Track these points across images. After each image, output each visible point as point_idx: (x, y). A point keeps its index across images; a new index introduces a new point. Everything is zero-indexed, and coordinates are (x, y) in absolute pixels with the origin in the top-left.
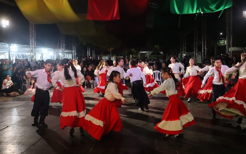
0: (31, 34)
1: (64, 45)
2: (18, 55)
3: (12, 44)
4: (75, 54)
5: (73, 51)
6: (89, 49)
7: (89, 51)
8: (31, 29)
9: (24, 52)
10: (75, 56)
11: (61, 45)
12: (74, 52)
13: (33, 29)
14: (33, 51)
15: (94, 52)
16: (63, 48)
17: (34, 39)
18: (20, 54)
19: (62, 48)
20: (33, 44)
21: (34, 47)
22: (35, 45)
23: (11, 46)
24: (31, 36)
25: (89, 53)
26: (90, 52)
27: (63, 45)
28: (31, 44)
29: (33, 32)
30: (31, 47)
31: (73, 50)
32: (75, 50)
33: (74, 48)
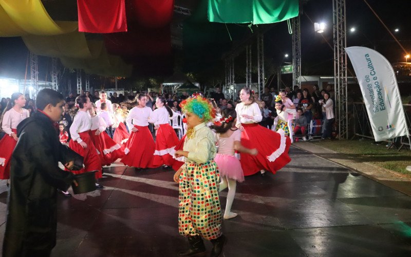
1: (37, 72)
4: (56, 88)
5: (53, 84)
6: (79, 80)
7: (79, 83)
11: (32, 73)
12: (55, 85)
15: (88, 85)
16: (34, 77)
19: (33, 79)
25: (79, 86)
26: (81, 85)
27: (34, 72)
31: (52, 82)
32: (55, 81)
33: (55, 78)
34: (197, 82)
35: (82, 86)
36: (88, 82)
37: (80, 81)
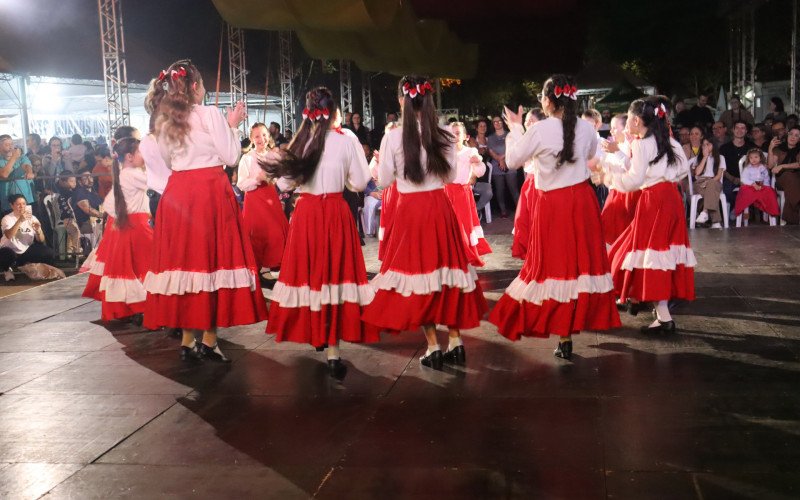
0: (105, 30)
1: (244, 72)
2: (64, 124)
3: (33, 78)
4: (289, 110)
5: (283, 101)
6: (346, 89)
7: (346, 96)
8: (104, 9)
9: (87, 110)
10: (289, 118)
11: (232, 74)
12: (288, 102)
13: (111, 12)
14: (119, 101)
15: (367, 100)
16: (238, 84)
17: (120, 52)
18: (72, 118)
19: (235, 87)
20: (115, 74)
21: (122, 87)
22: (122, 80)
23: (29, 84)
24: (106, 38)
25: (346, 104)
26: (350, 100)
27: (237, 72)
28: (108, 73)
29: (111, 24)
30: (109, 86)
31: (280, 96)
32: (288, 93)
33: (287, 85)
34: (651, 84)
35: (352, 103)
36: (366, 94)
37: (349, 91)
